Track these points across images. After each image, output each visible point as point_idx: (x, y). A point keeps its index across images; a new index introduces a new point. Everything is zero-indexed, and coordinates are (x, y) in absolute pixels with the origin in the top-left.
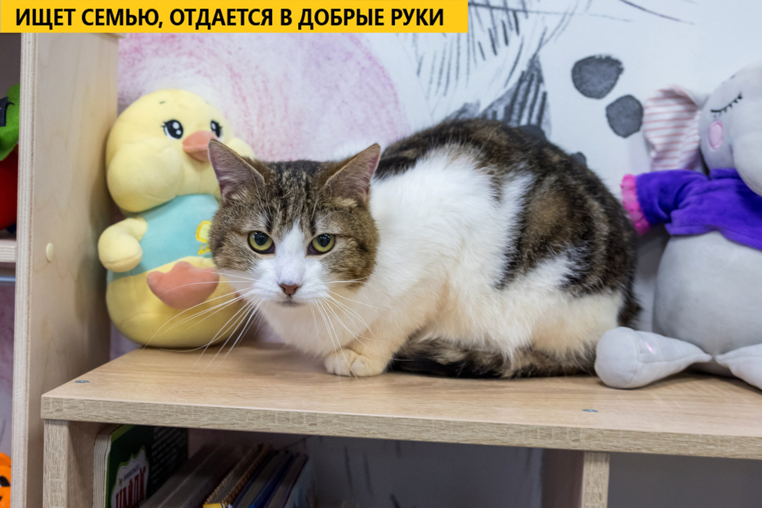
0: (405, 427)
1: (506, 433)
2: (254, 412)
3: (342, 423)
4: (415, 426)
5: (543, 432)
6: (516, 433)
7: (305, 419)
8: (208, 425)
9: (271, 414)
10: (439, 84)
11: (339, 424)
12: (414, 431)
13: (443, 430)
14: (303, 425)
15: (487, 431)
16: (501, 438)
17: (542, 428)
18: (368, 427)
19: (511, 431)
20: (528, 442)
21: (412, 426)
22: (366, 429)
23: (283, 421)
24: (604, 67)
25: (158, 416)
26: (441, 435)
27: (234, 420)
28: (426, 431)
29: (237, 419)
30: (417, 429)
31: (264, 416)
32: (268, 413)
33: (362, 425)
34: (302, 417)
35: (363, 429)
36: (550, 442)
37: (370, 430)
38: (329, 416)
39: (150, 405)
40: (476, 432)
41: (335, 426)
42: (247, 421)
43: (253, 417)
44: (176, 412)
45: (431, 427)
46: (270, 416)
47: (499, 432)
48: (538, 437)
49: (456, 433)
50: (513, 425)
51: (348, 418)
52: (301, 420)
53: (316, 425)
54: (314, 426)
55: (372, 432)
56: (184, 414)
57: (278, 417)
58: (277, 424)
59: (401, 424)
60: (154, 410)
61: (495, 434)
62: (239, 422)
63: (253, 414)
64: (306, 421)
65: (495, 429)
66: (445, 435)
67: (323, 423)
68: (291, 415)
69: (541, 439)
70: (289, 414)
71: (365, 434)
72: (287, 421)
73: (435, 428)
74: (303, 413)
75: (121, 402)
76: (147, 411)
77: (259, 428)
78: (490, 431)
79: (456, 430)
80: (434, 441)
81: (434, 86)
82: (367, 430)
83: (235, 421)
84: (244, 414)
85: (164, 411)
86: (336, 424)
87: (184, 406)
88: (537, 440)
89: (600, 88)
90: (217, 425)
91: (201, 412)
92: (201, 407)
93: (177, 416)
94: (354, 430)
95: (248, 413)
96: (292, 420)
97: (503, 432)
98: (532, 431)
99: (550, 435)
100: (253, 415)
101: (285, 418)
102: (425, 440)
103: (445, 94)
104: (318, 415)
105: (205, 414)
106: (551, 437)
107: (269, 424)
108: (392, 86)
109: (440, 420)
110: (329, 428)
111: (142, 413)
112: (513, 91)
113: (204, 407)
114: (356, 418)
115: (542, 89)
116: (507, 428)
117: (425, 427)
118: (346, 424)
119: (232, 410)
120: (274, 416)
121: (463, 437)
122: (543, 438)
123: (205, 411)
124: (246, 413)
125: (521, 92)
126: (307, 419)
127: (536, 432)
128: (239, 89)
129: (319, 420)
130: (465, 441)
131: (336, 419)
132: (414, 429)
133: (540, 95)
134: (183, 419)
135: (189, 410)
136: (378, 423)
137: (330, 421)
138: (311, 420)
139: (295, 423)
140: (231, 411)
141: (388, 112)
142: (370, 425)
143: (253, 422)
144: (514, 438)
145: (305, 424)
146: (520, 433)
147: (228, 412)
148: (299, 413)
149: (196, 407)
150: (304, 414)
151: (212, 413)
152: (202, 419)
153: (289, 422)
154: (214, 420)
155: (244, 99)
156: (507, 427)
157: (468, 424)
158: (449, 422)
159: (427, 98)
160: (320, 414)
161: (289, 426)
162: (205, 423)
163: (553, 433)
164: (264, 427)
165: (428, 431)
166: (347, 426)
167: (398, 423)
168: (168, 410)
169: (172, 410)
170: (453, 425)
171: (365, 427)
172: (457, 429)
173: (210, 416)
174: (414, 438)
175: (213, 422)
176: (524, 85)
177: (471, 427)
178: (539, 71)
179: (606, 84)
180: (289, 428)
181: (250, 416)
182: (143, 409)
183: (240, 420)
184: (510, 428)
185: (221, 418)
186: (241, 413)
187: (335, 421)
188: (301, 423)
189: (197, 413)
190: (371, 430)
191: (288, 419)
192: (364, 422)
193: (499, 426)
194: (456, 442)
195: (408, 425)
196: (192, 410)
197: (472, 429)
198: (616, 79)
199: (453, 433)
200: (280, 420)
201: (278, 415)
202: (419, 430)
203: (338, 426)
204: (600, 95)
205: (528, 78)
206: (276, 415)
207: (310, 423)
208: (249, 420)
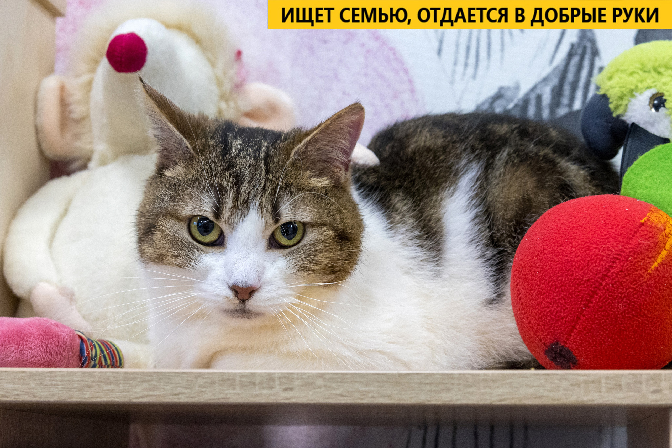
0: (417, 386)
1: (558, 387)
2: (206, 376)
3: (329, 384)
4: (430, 384)
5: (609, 382)
6: (571, 385)
7: (277, 382)
8: (142, 397)
9: (230, 378)
11: (325, 386)
12: (430, 391)
13: (470, 387)
14: (273, 391)
15: (531, 385)
16: (551, 394)
17: (608, 377)
19: (565, 384)
20: (589, 398)
21: (427, 384)
22: (362, 391)
23: (247, 386)
25: (74, 388)
26: (467, 395)
27: (179, 388)
28: (446, 390)
29: (182, 387)
30: (434, 388)
31: (220, 381)
32: (225, 377)
33: (357, 386)
34: (273, 380)
35: (358, 391)
36: (621, 395)
37: (369, 392)
38: (311, 376)
39: (64, 373)
40: (516, 387)
41: (319, 390)
42: (197, 388)
43: (205, 383)
44: (99, 382)
45: (453, 384)
46: (229, 380)
47: (549, 385)
48: (603, 390)
49: (488, 390)
50: (566, 374)
51: (336, 378)
52: (271, 384)
53: (292, 389)
54: (289, 391)
55: (370, 395)
56: (110, 384)
57: (240, 381)
58: (238, 390)
59: (410, 381)
60: (68, 380)
61: (542, 388)
62: (186, 391)
63: (205, 378)
64: (279, 384)
65: (542, 381)
66: (472, 393)
67: (302, 386)
68: (257, 378)
69: (607, 392)
70: (255, 376)
71: (362, 399)
72: (252, 386)
73: (459, 384)
74: (275, 374)
76: (59, 383)
77: (214, 397)
78: (535, 384)
79: (488, 386)
80: (458, 403)
82: (364, 393)
83: (179, 390)
84: (193, 379)
85: (82, 381)
86: (320, 387)
87: (110, 372)
88: (601, 394)
90: (154, 397)
91: (133, 379)
92: (133, 373)
93: (99, 387)
94: (344, 394)
95: (199, 378)
96: (259, 384)
98: (593, 382)
99: (620, 385)
100: (205, 380)
101: (250, 382)
102: (444, 403)
104: (296, 376)
105: (140, 382)
106: (621, 389)
107: (226, 392)
109: (465, 374)
110: (311, 393)
111: (51, 385)
114: (348, 376)
116: (560, 380)
117: (444, 384)
118: (334, 385)
119: (177, 374)
120: (235, 380)
121: (498, 395)
122: (610, 390)
123: (138, 378)
124: (196, 378)
126: (279, 381)
127: (600, 382)
129: (297, 383)
130: (500, 401)
131: (321, 379)
132: (428, 388)
134: (108, 390)
135: (116, 378)
136: (379, 382)
137: (312, 383)
138: (285, 383)
139: (264, 388)
140: (175, 376)
142: (368, 385)
143: (204, 390)
144: (569, 392)
145: (278, 389)
146: (578, 385)
147: (171, 377)
148: (269, 374)
149: (126, 373)
150: (276, 376)
151: (148, 381)
152: (135, 390)
153: (255, 388)
154: (150, 390)
156: (559, 377)
158: (477, 375)
160: (298, 374)
161: (255, 393)
162: (138, 395)
163: (623, 383)
164: (221, 396)
165: (449, 389)
166: (336, 389)
167: (406, 381)
168: (87, 379)
169: (92, 379)
170: (483, 380)
171: (361, 389)
173: (145, 385)
174: (429, 401)
175: (150, 393)
177: (508, 381)
180: (256, 396)
181: (201, 381)
183: (187, 388)
185: (162, 387)
186: (189, 378)
187: (319, 382)
188: (272, 388)
189: (127, 382)
191: (254, 384)
192: (360, 382)
193: (547, 377)
194: (487, 402)
195: (420, 383)
196: (121, 378)
197: (510, 383)
199: (483, 391)
200: (243, 386)
201: (241, 378)
202: (436, 388)
203: (323, 389)
206: (238, 379)
207: (284, 387)
208: (199, 387)
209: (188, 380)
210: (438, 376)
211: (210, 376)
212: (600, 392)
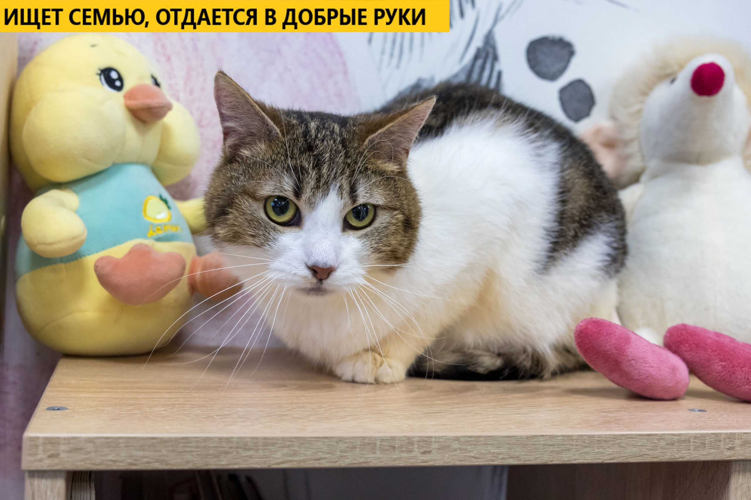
0: (542, 447)
1: (657, 446)
2: (347, 441)
3: (464, 447)
4: (553, 445)
5: (696, 441)
6: (668, 444)
7: (416, 446)
8: (283, 463)
9: (371, 442)
10: (392, 55)
11: (460, 449)
12: (552, 452)
13: (586, 447)
14: (412, 455)
15: (636, 444)
16: (651, 453)
17: (696, 437)
18: (496, 451)
19: (663, 443)
20: (680, 455)
21: (550, 445)
22: (493, 453)
23: (387, 450)
24: (557, 49)
25: (210, 455)
26: (584, 455)
27: (320, 453)
28: (566, 450)
29: (323, 452)
31: (361, 445)
32: (366, 441)
33: (489, 448)
34: (412, 444)
35: (490, 453)
36: (705, 452)
38: (447, 439)
39: (199, 439)
40: (623, 447)
41: (455, 453)
42: (338, 453)
43: (347, 447)
44: (237, 448)
45: (572, 445)
46: (369, 444)
47: (650, 445)
48: (692, 448)
49: (601, 450)
50: (664, 434)
51: (471, 441)
52: (410, 447)
53: (430, 452)
54: (427, 455)
55: (500, 457)
56: (249, 450)
57: (380, 445)
58: (378, 454)
59: (536, 443)
60: (204, 447)
61: (644, 447)
62: (327, 456)
63: (347, 443)
64: (418, 448)
65: (645, 441)
66: (587, 453)
67: (439, 449)
68: (397, 441)
69: (695, 450)
70: (396, 440)
71: (492, 460)
72: (392, 450)
73: (577, 445)
74: (414, 437)
75: (153, 438)
76: (194, 449)
77: (355, 462)
78: (639, 444)
79: (601, 447)
80: (575, 462)
81: (386, 57)
82: (495, 455)
83: (320, 455)
84: (334, 444)
85: (219, 447)
86: (455, 450)
87: (249, 438)
88: (690, 451)
89: (554, 69)
90: (295, 463)
91: (273, 445)
92: (273, 438)
93: (237, 453)
94: (478, 456)
95: (340, 443)
96: (398, 447)
97: (653, 445)
98: (684, 441)
99: (705, 444)
100: (346, 445)
101: (390, 446)
102: (563, 462)
103: (398, 66)
104: (433, 439)
105: (279, 447)
106: (705, 447)
107: (367, 456)
108: (341, 54)
109: (583, 435)
110: (447, 456)
111: (184, 452)
112: (468, 68)
113: (277, 439)
114: (482, 439)
115: (498, 67)
116: (658, 440)
117: (564, 445)
118: (468, 448)
119: (318, 439)
120: (376, 444)
121: (609, 454)
122: (696, 448)
123: (278, 443)
124: (337, 442)
125: (477, 70)
126: (418, 445)
127: (690, 441)
128: (163, 46)
129: (435, 446)
130: (610, 460)
131: (457, 442)
132: (551, 449)
133: (495, 74)
134: (246, 456)
135: (256, 443)
136: (508, 444)
137: (449, 446)
138: (424, 447)
139: (403, 452)
140: (316, 441)
141: (336, 83)
142: (498, 447)
143: (345, 454)
144: (665, 451)
145: (416, 452)
146: (673, 444)
147: (311, 442)
148: (409, 438)
149: (265, 438)
150: (415, 439)
151: (289, 446)
152: (275, 456)
153: (395, 452)
155: (169, 59)
157: (615, 437)
158: (593, 436)
159: (379, 70)
160: (435, 437)
161: (394, 456)
162: (278, 461)
163: (707, 442)
164: (362, 460)
165: (569, 450)
166: (469, 451)
167: (533, 443)
168: (224, 444)
169: (230, 445)
170: (597, 441)
171: (493, 451)
172: (602, 445)
173: (285, 450)
174: (550, 461)
175: (291, 458)
176: (479, 62)
177: (618, 441)
178: (494, 48)
179: (559, 66)
180: (395, 459)
181: (342, 446)
182: (187, 447)
183: (329, 453)
184: (660, 439)
185: (303, 452)
186: (330, 443)
187: (455, 445)
188: (410, 451)
189: (267, 448)
190: (500, 454)
191: (394, 448)
192: (492, 444)
193: (649, 437)
194: (599, 461)
195: (545, 445)
196: (260, 444)
197: (619, 443)
198: (568, 61)
199: (597, 451)
200: (383, 450)
201: (381, 442)
202: (557, 449)
203: (458, 452)
204: (552, 77)
205: (484, 55)
206: (378, 443)
207: (422, 451)
208: (340, 451)
209: (329, 445)
210: (560, 438)
211: (352, 441)
212: (689, 450)
